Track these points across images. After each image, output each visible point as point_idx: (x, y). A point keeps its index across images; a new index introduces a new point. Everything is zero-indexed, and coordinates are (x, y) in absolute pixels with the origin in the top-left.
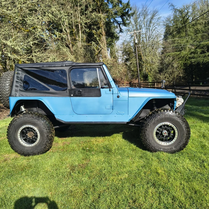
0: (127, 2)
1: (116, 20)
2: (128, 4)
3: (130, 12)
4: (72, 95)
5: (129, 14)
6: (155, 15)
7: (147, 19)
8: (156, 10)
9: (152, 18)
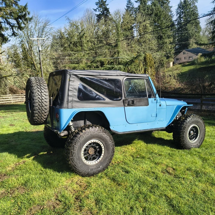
0: (24, 5)
1: (7, 21)
2: (25, 8)
3: (27, 17)
4: (126, 105)
5: (27, 19)
6: (47, 24)
7: (39, 27)
8: (49, 19)
9: (44, 27)
